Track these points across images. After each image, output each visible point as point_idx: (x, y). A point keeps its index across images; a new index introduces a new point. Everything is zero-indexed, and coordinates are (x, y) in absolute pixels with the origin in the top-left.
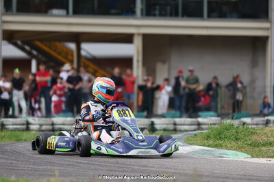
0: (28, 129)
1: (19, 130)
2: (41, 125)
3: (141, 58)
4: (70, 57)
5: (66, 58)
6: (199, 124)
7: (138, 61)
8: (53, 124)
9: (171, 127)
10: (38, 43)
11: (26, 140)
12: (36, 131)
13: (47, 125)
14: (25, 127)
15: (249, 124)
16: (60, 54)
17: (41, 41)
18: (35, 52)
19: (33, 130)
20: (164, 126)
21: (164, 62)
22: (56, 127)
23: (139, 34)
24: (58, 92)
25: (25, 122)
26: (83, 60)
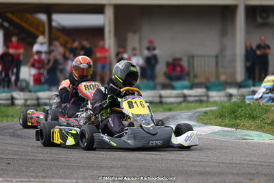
0: (13, 104)
1: (5, 105)
2: (26, 100)
3: (112, 29)
4: (41, 29)
5: (37, 29)
6: (185, 96)
7: (110, 31)
8: (38, 99)
9: (157, 100)
10: (9, 15)
11: (12, 116)
12: (21, 106)
13: (32, 99)
14: (9, 102)
15: (235, 95)
16: (31, 25)
17: (13, 13)
18: (6, 24)
19: (18, 105)
20: (150, 99)
21: (135, 32)
22: (42, 101)
23: (110, 5)
24: (37, 65)
25: (10, 97)
26: (54, 32)
